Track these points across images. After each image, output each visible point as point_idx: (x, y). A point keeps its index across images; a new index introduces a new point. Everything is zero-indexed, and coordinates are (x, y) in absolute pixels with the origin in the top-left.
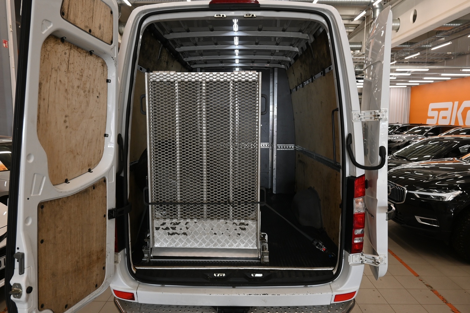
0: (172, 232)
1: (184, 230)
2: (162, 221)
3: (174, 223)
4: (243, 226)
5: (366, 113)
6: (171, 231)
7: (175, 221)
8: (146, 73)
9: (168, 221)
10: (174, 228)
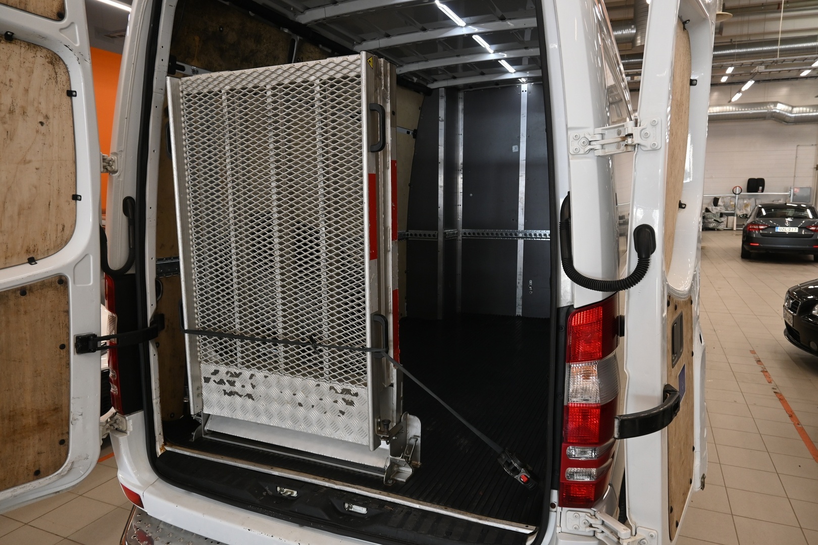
0: (230, 391)
1: (249, 389)
2: (213, 368)
3: (231, 373)
4: (348, 397)
5: (606, 132)
6: (227, 387)
7: (233, 370)
8: (168, 78)
9: (223, 369)
10: (232, 384)
